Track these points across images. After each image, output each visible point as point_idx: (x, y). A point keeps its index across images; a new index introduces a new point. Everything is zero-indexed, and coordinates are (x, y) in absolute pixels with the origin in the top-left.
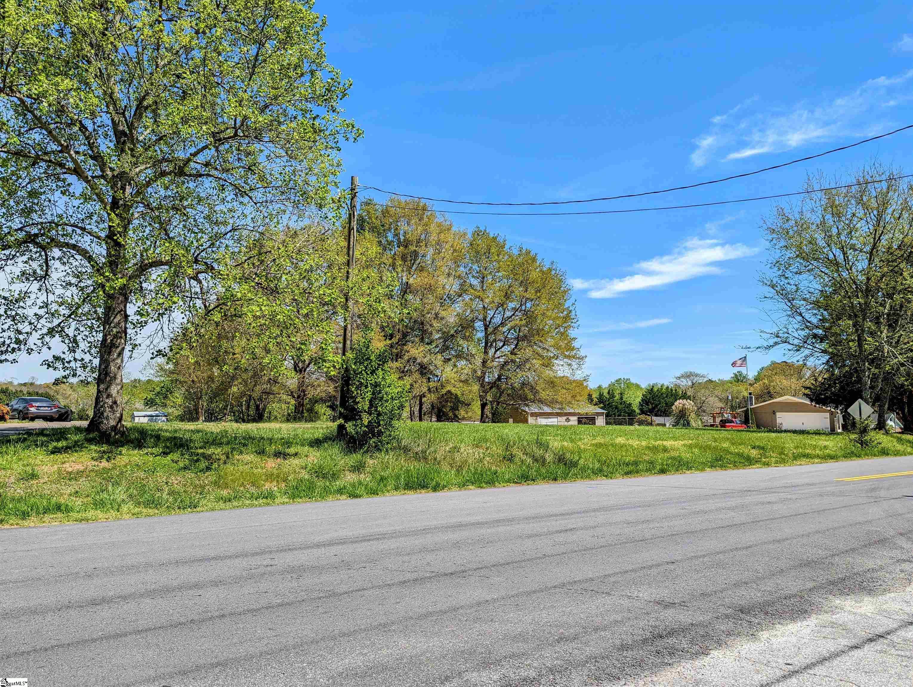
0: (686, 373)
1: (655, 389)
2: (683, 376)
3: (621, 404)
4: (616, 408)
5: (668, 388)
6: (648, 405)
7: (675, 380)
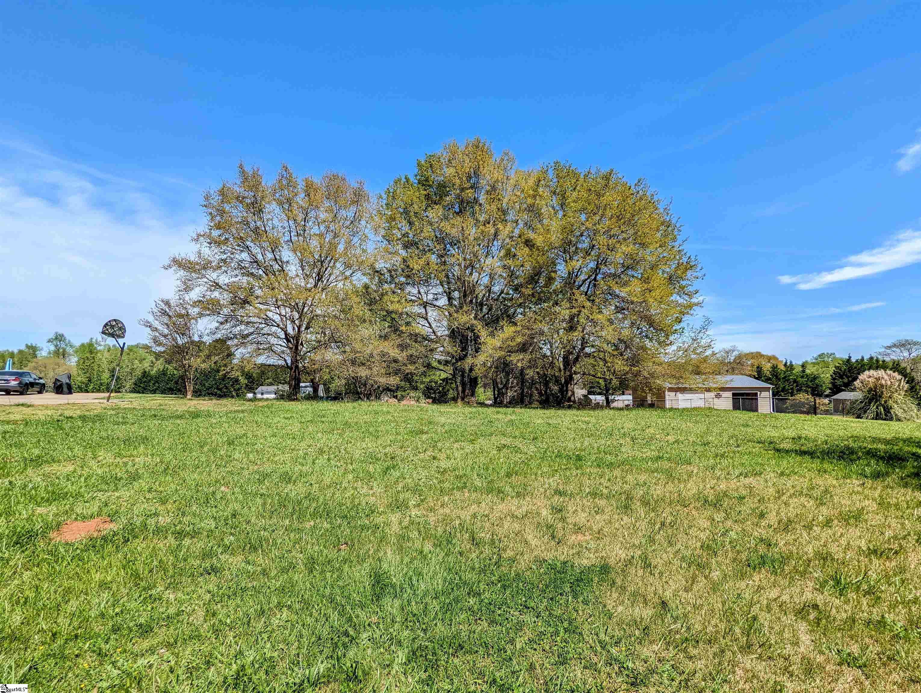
0: (899, 341)
1: (853, 360)
2: (895, 346)
3: (802, 377)
4: (795, 381)
5: (871, 358)
6: (842, 378)
7: (883, 350)
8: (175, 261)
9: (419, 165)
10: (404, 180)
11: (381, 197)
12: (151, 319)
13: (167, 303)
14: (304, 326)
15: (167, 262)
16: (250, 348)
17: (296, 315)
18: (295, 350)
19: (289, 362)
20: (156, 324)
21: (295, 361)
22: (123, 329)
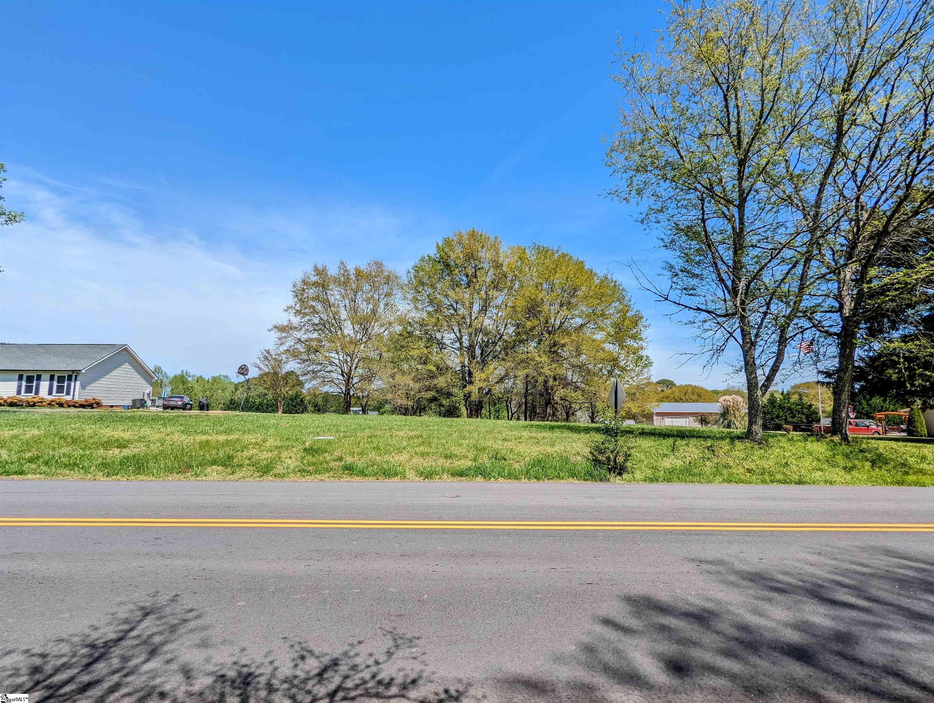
8: (275, 327)
9: (438, 247)
10: (427, 258)
11: (409, 272)
12: (258, 362)
13: (268, 352)
14: (354, 366)
15: (270, 327)
16: (319, 381)
17: (349, 359)
18: (348, 381)
19: (344, 390)
20: (261, 366)
21: (348, 390)
22: (247, 370)
